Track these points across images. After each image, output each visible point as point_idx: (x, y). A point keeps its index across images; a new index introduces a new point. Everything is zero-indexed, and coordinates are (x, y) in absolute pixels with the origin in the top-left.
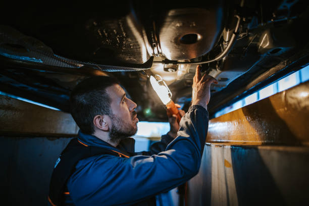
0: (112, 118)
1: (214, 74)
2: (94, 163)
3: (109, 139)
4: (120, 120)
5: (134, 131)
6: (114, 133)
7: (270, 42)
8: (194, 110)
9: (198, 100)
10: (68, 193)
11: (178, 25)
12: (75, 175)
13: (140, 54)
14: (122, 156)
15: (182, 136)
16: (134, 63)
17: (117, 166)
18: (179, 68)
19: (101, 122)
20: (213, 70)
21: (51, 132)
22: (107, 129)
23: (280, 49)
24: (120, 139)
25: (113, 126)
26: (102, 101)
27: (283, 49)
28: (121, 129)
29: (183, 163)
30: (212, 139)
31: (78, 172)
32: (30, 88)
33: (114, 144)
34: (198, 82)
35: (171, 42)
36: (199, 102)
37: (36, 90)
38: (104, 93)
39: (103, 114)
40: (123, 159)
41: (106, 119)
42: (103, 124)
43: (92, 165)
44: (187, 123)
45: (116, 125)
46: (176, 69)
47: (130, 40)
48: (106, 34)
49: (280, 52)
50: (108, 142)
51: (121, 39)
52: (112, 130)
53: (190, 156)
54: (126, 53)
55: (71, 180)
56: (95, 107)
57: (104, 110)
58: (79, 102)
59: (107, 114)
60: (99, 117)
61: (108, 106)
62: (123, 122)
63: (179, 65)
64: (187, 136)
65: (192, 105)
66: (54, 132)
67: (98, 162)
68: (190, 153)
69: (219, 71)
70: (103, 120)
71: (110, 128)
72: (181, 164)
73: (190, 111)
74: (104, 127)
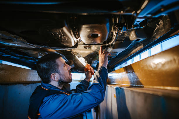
0: (60, 75)
1: (110, 50)
2: (52, 98)
3: (58, 85)
4: (64, 75)
5: (70, 80)
6: (61, 82)
7: (135, 36)
8: (100, 69)
9: (102, 64)
10: (40, 114)
11: (88, 31)
12: (43, 105)
13: (71, 42)
14: (66, 94)
15: (95, 82)
16: (68, 46)
17: (64, 99)
18: (92, 47)
19: (54, 77)
20: (109, 48)
21: (25, 81)
22: (57, 80)
23: (140, 39)
24: (63, 85)
25: (60, 79)
26: (55, 66)
27: (142, 39)
28: (64, 80)
29: (96, 96)
30: (111, 82)
31: (45, 103)
32: (12, 57)
33: (60, 88)
34: (101, 54)
35: (86, 37)
36: (103, 65)
37: (15, 57)
38: (55, 62)
39: (55, 73)
40: (66, 95)
41: (57, 75)
42: (55, 77)
43: (51, 99)
44: (97, 76)
45: (62, 78)
46: (90, 47)
47: (65, 37)
48: (54, 35)
49: (140, 41)
50: (58, 87)
51: (61, 37)
52: (60, 81)
53: (99, 92)
54: (64, 42)
55: (41, 108)
56: (51, 69)
57: (56, 71)
58: (42, 67)
59: (57, 73)
60: (53, 74)
61: (58, 69)
62: (65, 76)
63: (92, 46)
64: (97, 82)
65: (100, 66)
66: (26, 81)
67: (54, 97)
68: (99, 91)
69: (112, 49)
70: (56, 76)
71: (59, 80)
72: (95, 96)
73: (98, 69)
74: (56, 79)
